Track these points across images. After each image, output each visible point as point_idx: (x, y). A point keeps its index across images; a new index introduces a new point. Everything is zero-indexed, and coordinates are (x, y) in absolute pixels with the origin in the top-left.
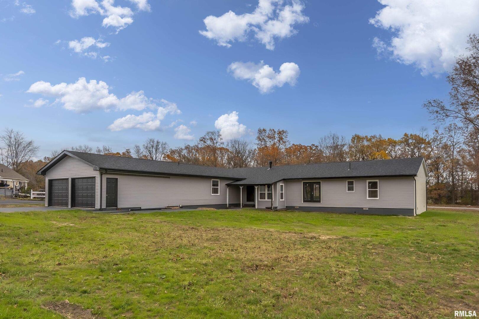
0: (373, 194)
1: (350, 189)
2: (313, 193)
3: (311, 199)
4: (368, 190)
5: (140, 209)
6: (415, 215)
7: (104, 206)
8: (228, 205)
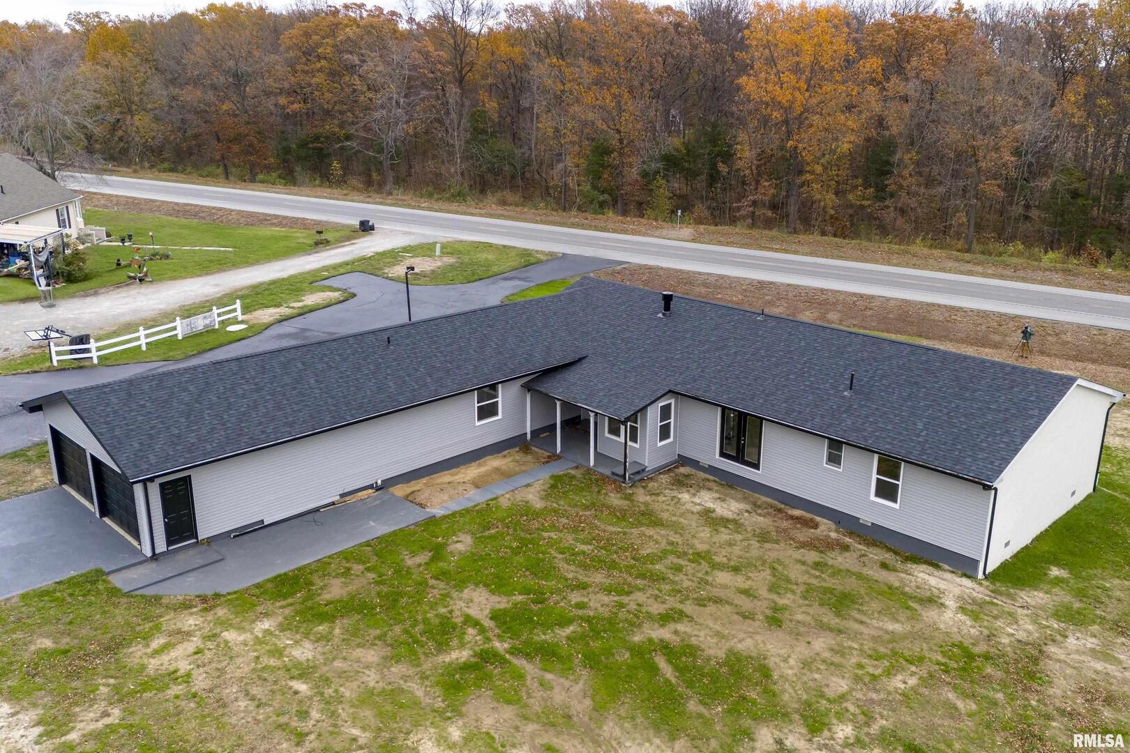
0: (887, 491)
1: (834, 459)
2: (744, 440)
3: (738, 453)
4: (875, 476)
5: (258, 528)
6: (980, 575)
7: (161, 546)
8: (529, 436)
